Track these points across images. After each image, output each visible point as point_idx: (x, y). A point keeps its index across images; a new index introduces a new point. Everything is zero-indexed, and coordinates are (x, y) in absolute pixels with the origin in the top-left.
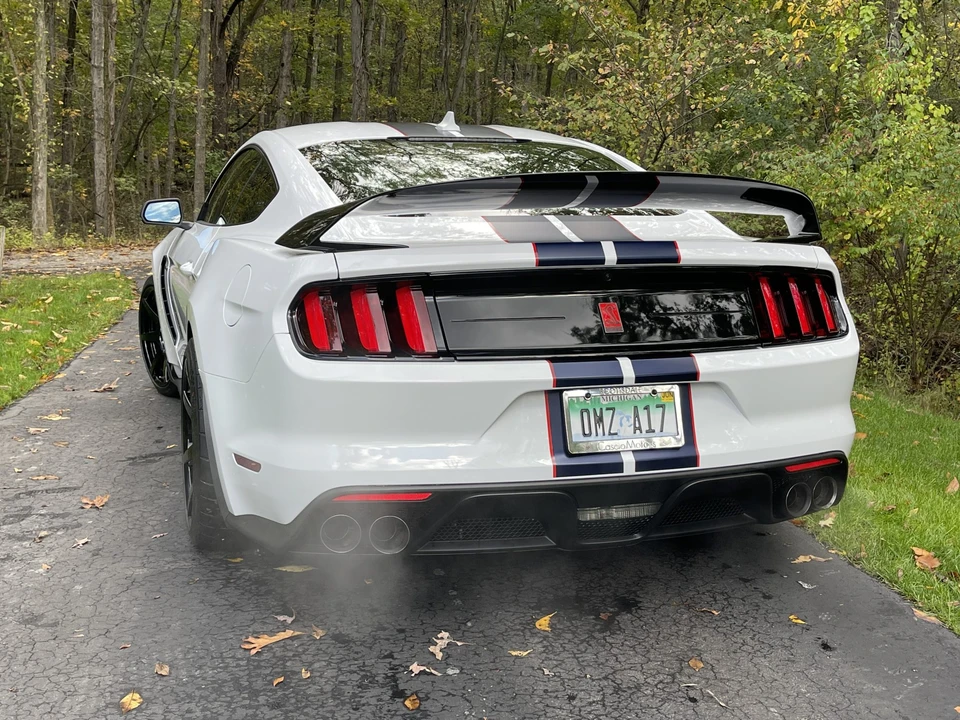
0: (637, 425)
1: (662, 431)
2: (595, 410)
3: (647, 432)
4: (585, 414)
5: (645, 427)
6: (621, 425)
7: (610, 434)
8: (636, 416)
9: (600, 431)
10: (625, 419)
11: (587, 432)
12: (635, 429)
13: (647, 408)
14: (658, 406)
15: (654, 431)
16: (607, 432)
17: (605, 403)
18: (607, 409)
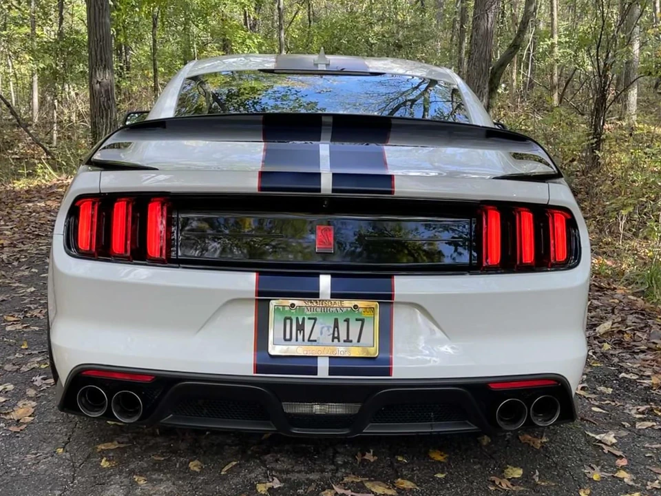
0: (336, 335)
1: (359, 341)
2: (297, 319)
3: (345, 341)
4: (288, 322)
5: (343, 336)
6: (321, 333)
7: (309, 340)
8: (336, 326)
9: (300, 337)
10: (326, 329)
11: (288, 337)
12: (334, 338)
13: (347, 321)
14: (357, 320)
15: (351, 341)
16: (306, 338)
17: (309, 313)
18: (309, 319)
